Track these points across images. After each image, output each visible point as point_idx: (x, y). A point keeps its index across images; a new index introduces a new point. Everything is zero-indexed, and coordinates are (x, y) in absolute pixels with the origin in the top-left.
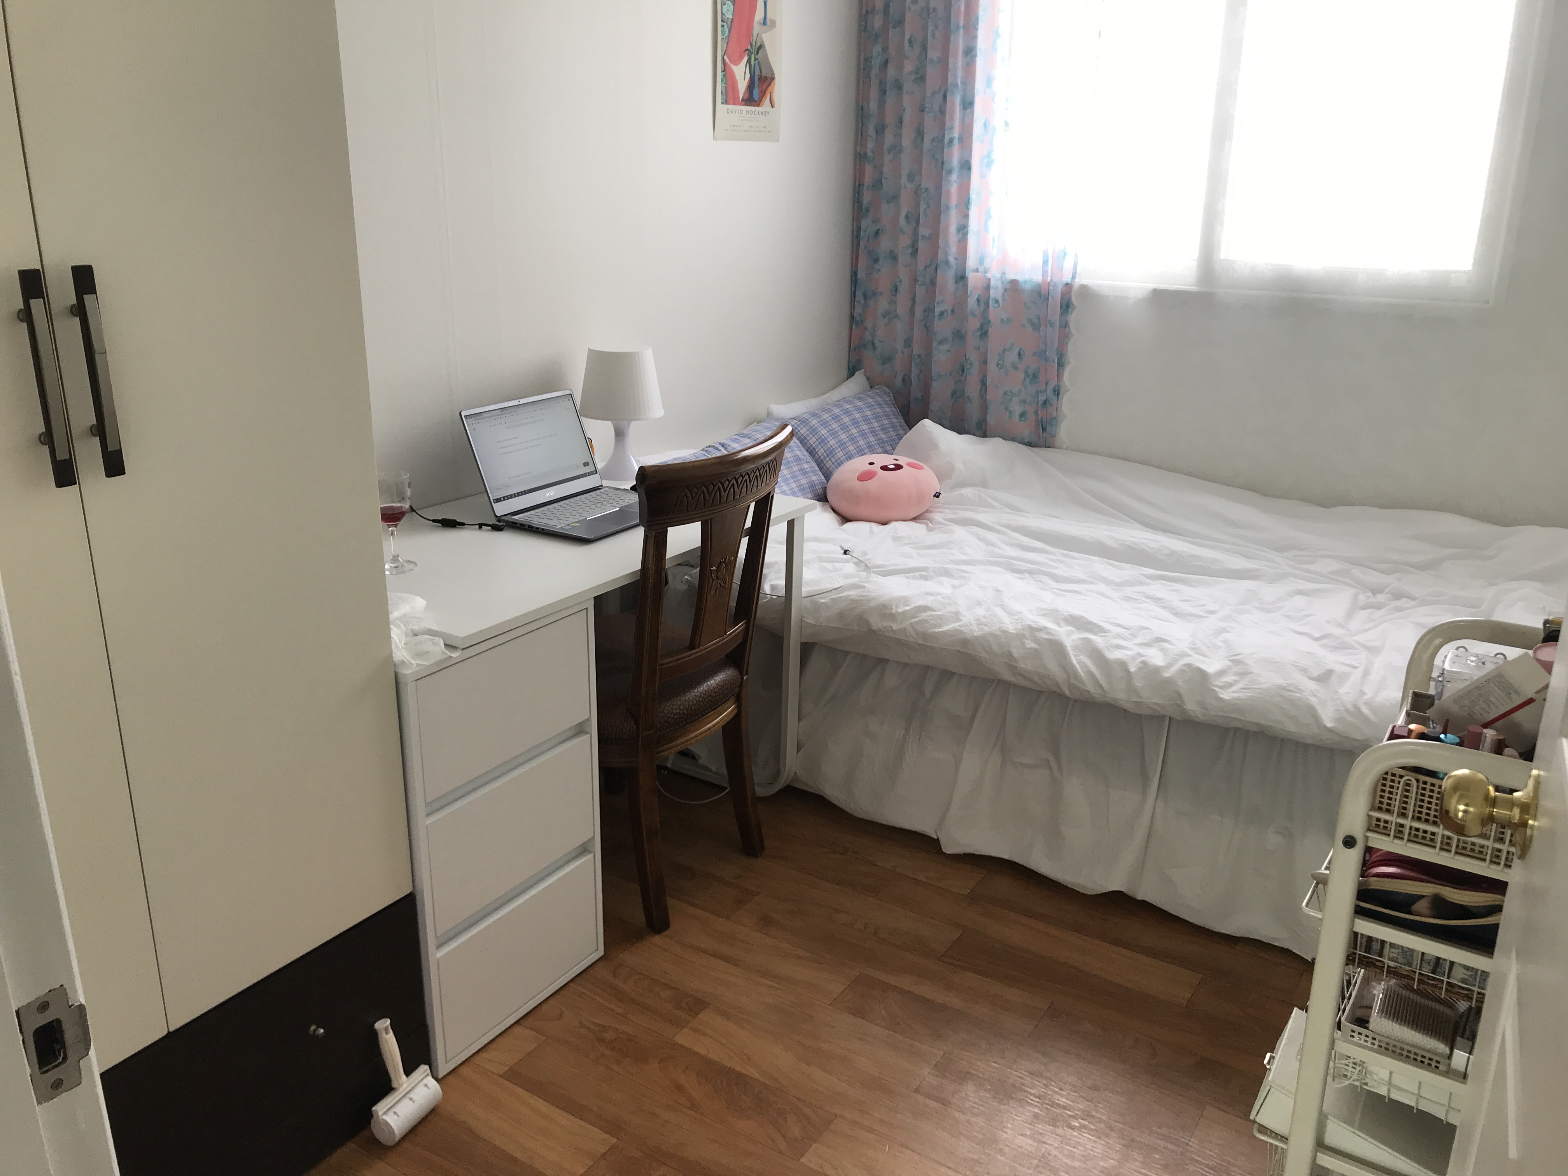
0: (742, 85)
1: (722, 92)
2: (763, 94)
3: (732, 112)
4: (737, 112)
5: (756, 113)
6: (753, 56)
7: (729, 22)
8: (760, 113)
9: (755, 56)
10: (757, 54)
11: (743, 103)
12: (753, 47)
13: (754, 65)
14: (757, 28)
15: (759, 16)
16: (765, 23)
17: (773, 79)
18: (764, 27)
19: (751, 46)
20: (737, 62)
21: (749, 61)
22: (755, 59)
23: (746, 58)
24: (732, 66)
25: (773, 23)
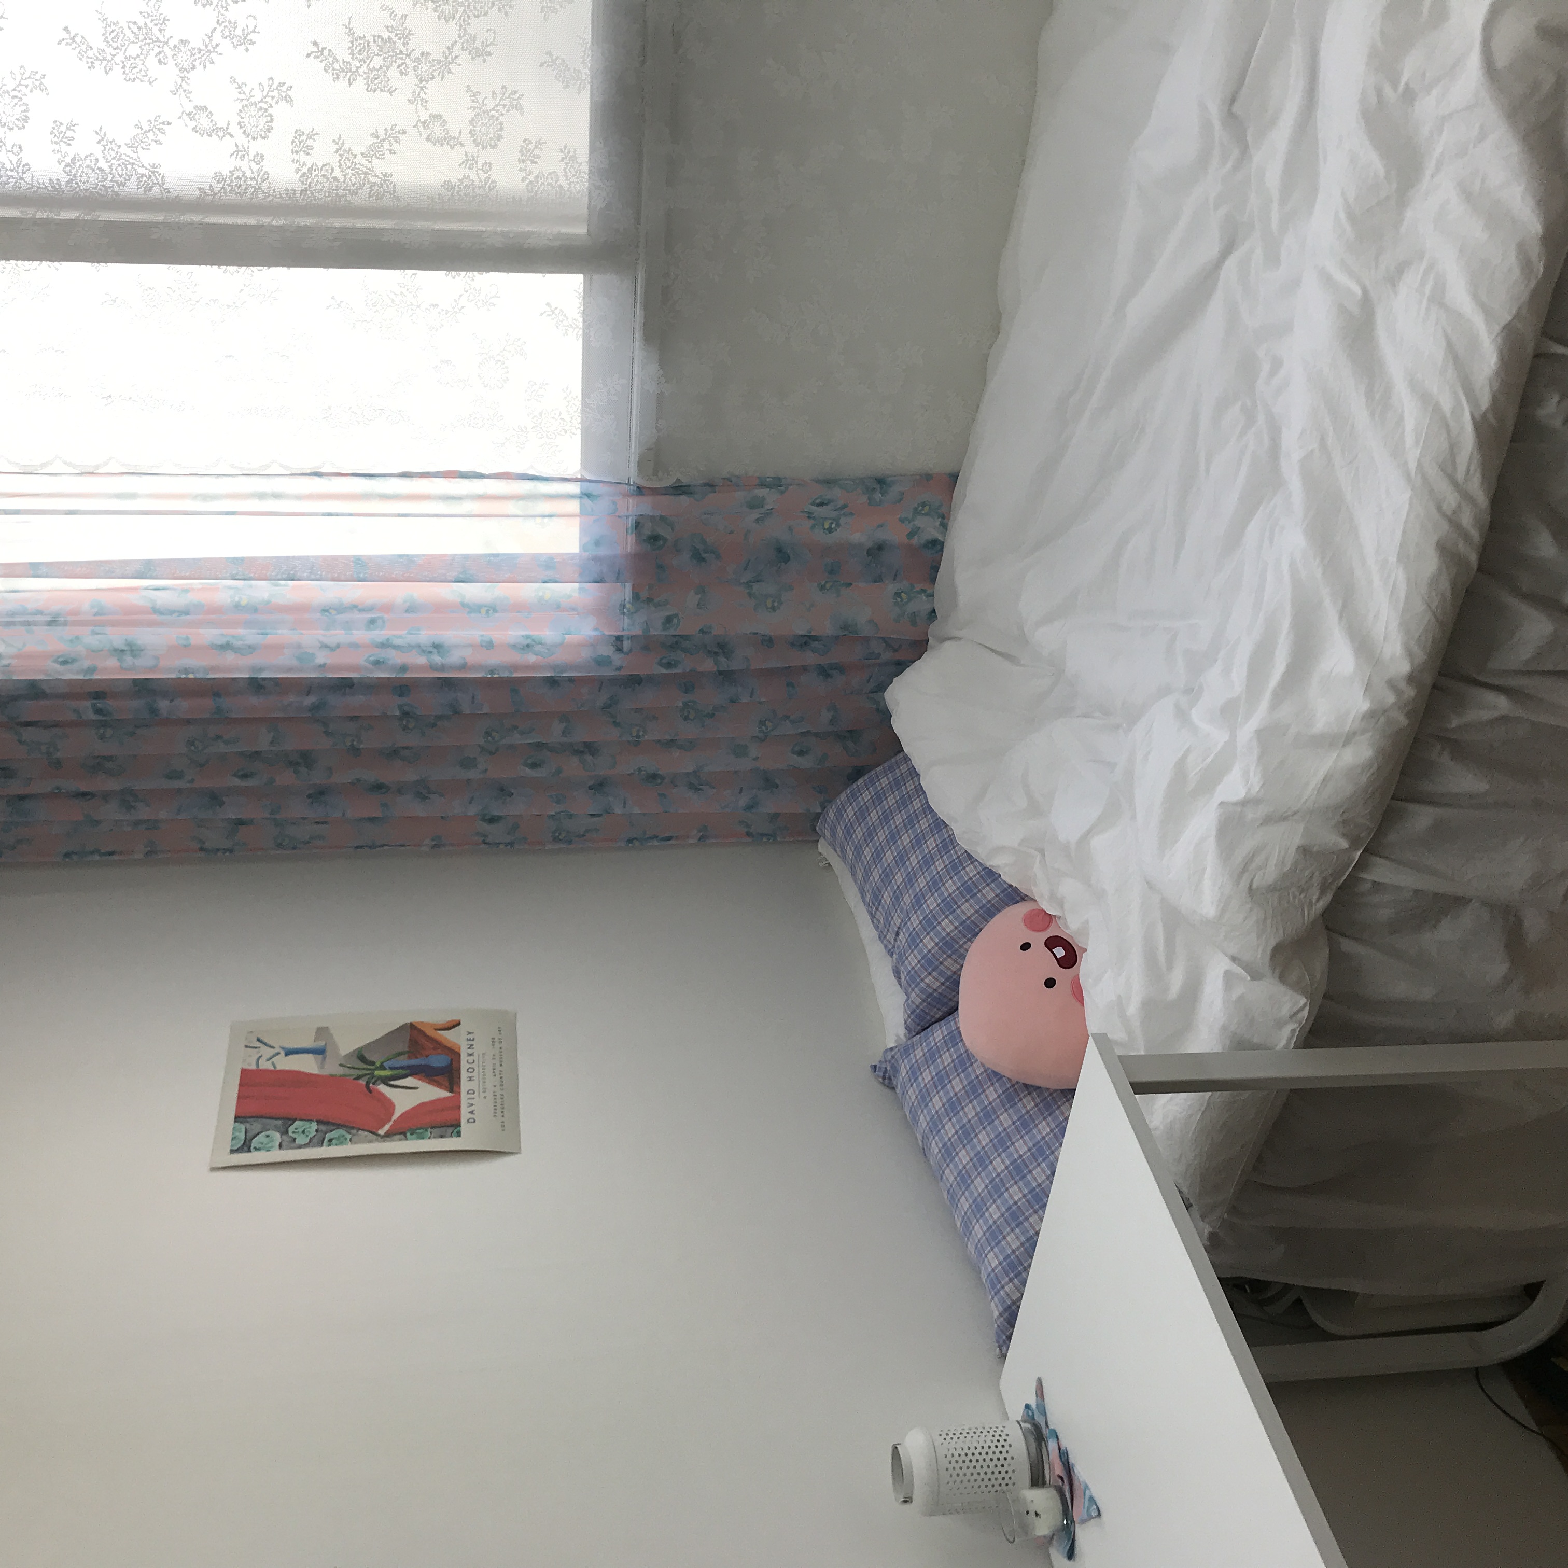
0: (428, 1092)
1: (442, 1137)
2: (439, 1046)
3: (472, 1112)
4: (471, 1101)
5: (471, 1059)
6: (377, 1073)
7: (323, 1128)
8: (470, 1051)
9: (377, 1069)
10: (373, 1063)
11: (455, 1088)
12: (360, 1073)
13: (391, 1068)
14: (332, 1068)
15: (307, 1065)
16: (319, 1052)
17: (412, 1026)
18: (328, 1054)
19: (359, 1078)
20: (389, 1106)
21: (386, 1081)
22: (382, 1067)
23: (382, 1088)
24: (394, 1118)
25: (322, 1032)
